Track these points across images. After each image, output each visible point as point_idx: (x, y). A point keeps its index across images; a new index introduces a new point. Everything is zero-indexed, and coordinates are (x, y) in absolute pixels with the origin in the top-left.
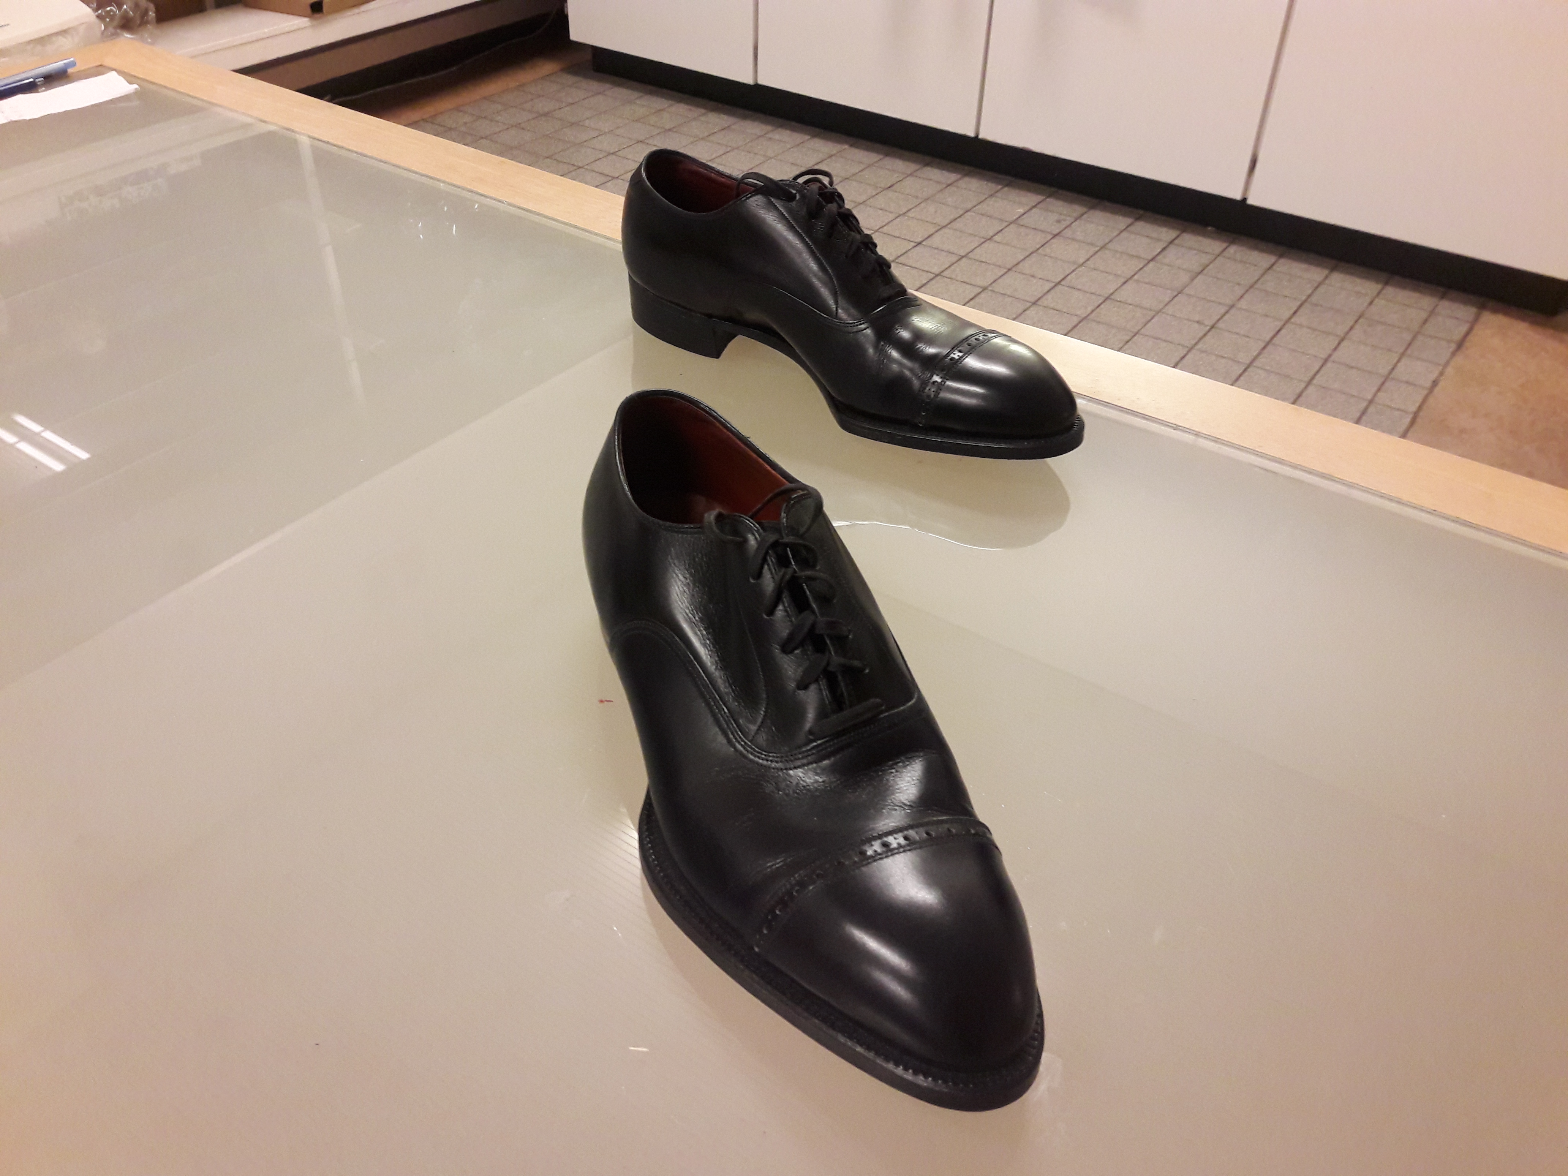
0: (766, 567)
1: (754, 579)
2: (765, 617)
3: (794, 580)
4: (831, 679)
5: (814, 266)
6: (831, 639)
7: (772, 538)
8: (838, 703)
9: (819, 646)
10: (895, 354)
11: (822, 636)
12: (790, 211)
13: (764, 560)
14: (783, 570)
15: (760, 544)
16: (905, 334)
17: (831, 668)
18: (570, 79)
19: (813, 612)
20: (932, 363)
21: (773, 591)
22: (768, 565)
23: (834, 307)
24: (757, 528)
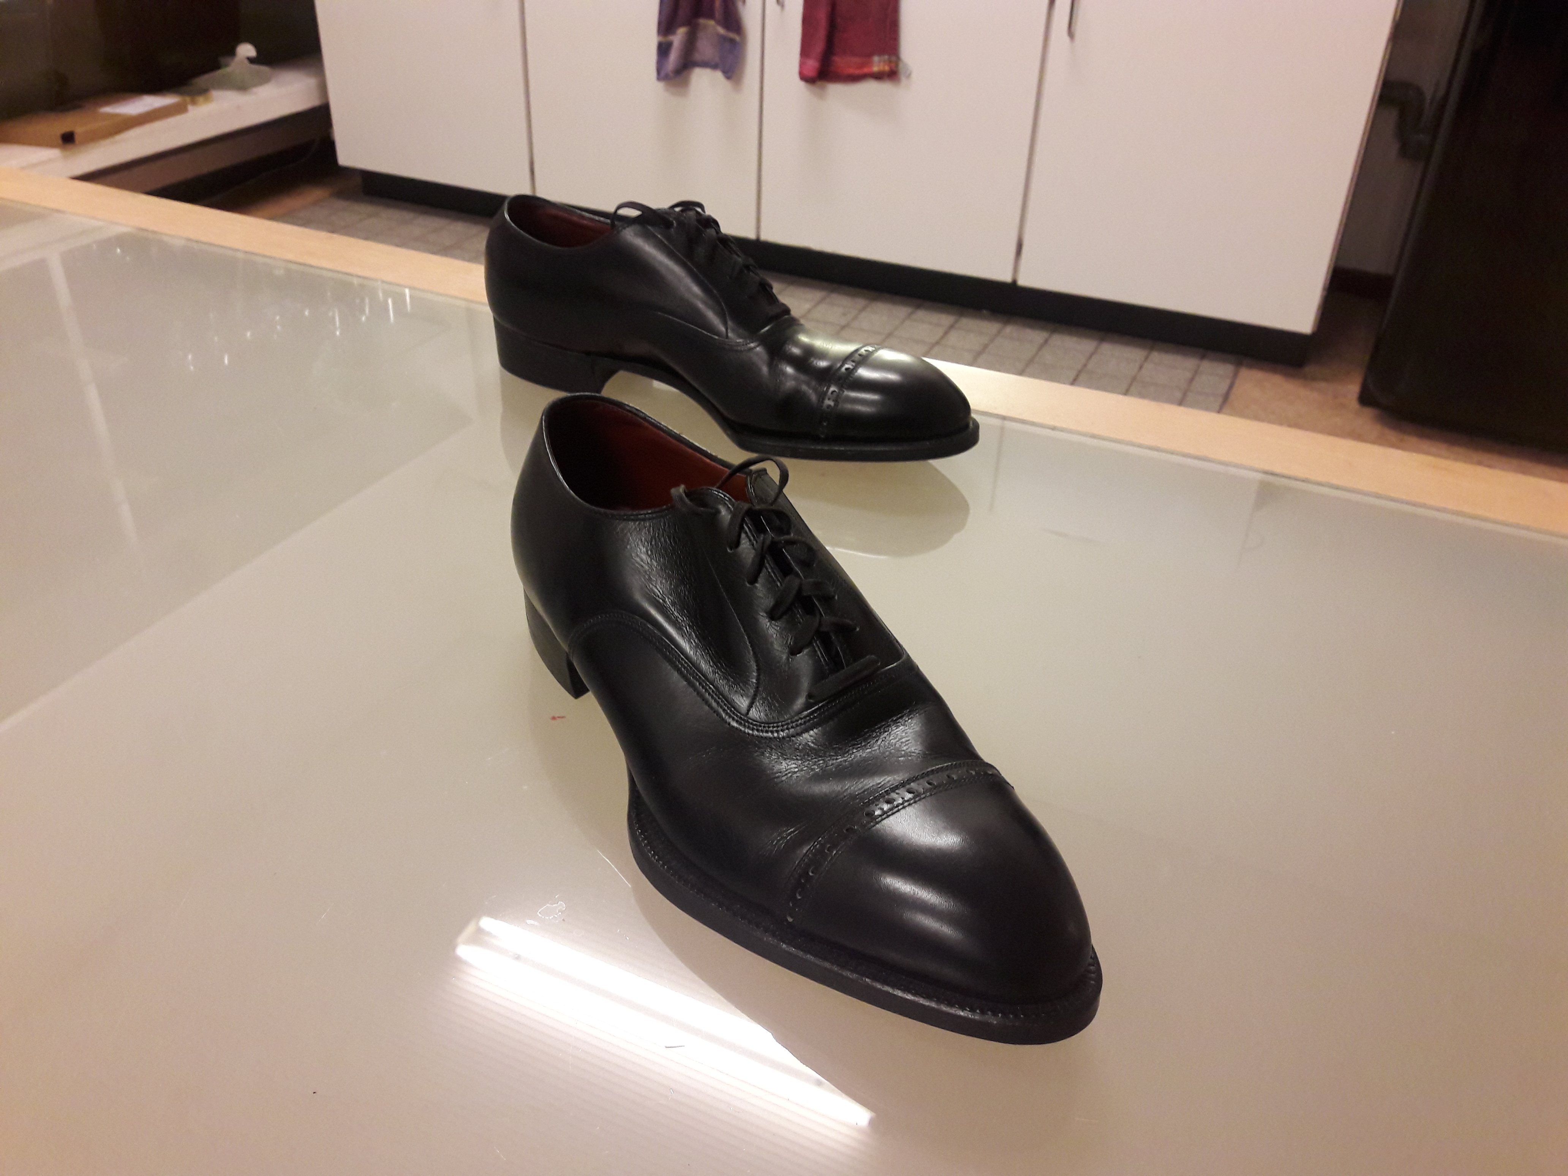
0: (743, 535)
1: (731, 549)
2: (748, 585)
3: (774, 544)
4: (824, 638)
5: (696, 289)
6: (819, 600)
7: (746, 506)
8: (836, 664)
9: (810, 609)
10: (789, 370)
11: (810, 597)
12: (669, 238)
13: (741, 528)
14: (762, 537)
15: (734, 516)
16: (796, 351)
17: (824, 629)
18: (341, 204)
19: (797, 575)
20: (827, 376)
21: (753, 561)
22: (746, 533)
23: (723, 329)
24: (728, 497)
